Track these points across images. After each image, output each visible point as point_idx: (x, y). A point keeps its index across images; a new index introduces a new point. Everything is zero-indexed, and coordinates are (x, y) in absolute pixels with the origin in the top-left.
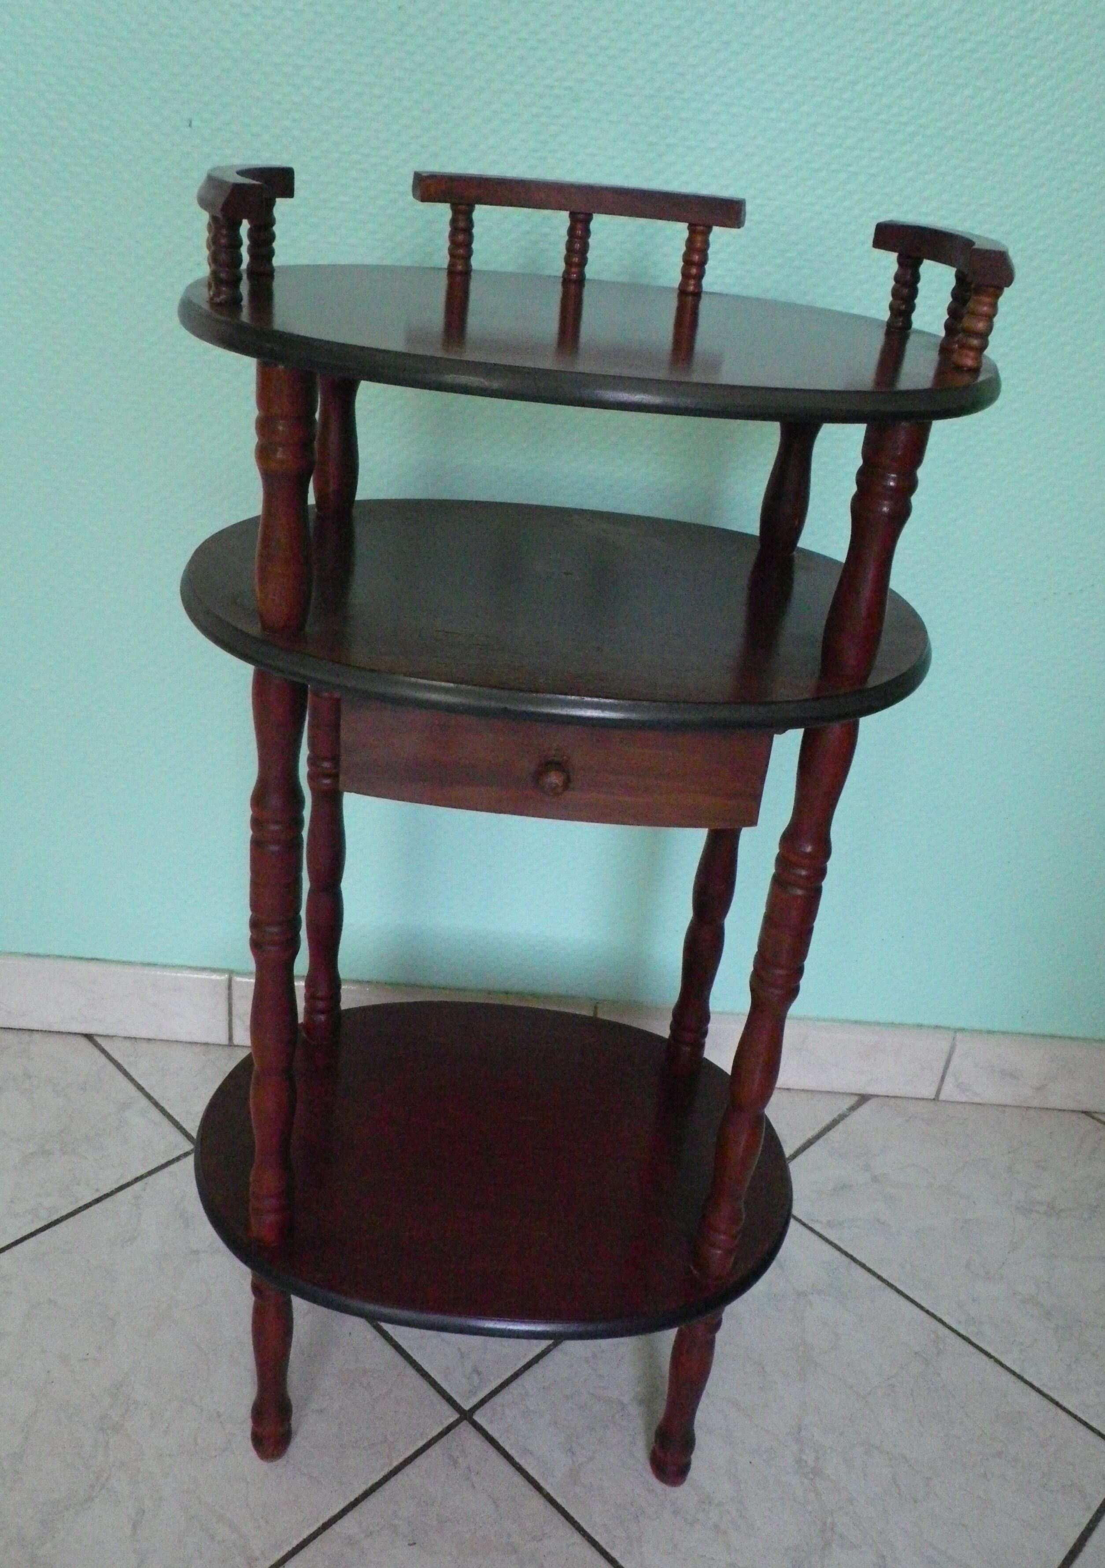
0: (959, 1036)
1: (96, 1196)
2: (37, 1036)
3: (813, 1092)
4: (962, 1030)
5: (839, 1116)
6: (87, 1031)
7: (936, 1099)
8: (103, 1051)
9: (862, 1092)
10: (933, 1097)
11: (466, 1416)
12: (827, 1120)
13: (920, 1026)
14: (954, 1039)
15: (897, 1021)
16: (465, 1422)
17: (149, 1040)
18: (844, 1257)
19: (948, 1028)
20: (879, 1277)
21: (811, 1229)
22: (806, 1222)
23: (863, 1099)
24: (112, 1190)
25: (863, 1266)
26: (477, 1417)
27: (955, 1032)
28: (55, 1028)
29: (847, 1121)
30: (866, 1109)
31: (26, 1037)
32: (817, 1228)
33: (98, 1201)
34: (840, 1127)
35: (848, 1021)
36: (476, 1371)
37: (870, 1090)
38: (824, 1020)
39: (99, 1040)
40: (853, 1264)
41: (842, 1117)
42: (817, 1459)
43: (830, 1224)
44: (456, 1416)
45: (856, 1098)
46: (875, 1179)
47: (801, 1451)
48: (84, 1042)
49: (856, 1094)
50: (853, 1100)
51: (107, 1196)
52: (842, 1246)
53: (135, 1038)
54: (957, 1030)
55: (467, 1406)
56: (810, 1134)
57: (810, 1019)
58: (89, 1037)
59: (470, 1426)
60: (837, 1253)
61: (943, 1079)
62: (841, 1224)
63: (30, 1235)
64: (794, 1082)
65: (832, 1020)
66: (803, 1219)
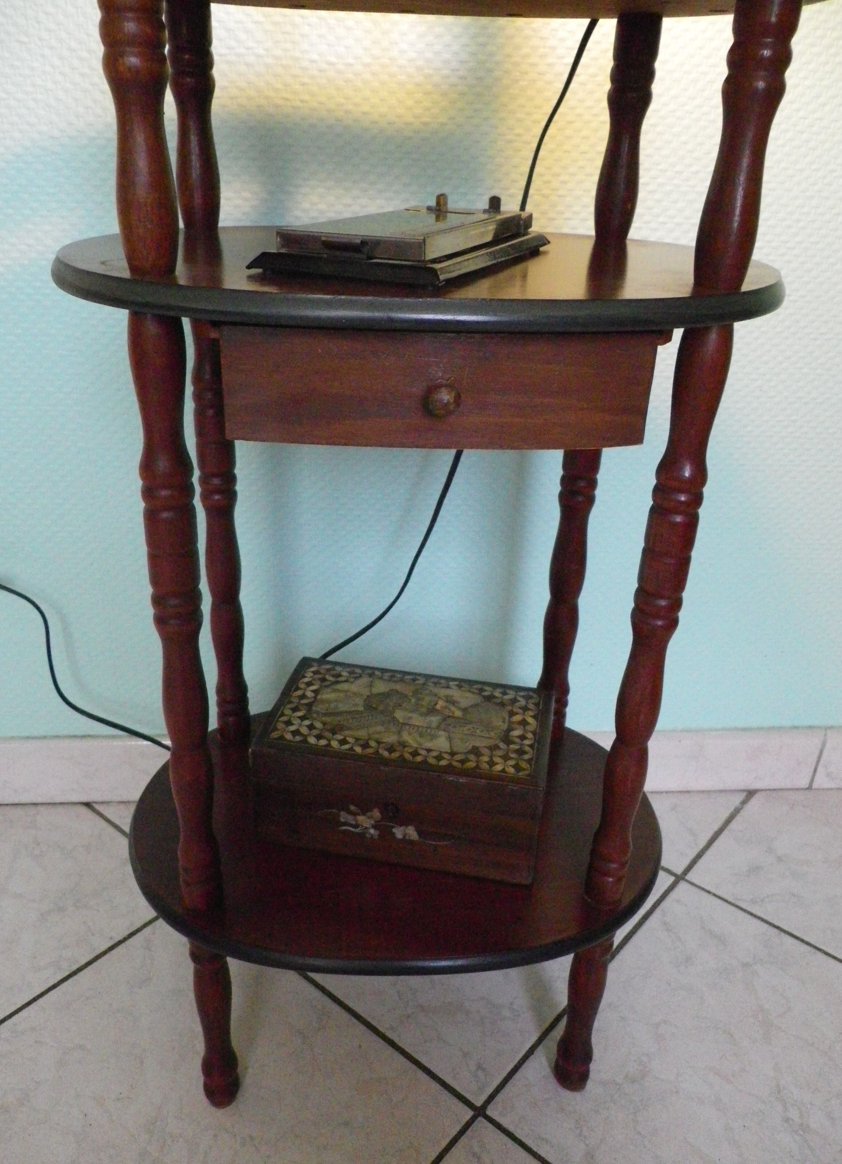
0: (829, 733)
2: (41, 809)
3: (709, 792)
4: (832, 727)
5: (735, 810)
6: (85, 799)
7: (810, 788)
8: (99, 814)
9: (748, 787)
10: (807, 786)
11: (480, 1112)
13: (796, 728)
14: (825, 735)
16: (481, 1119)
19: (820, 728)
21: (741, 909)
22: (733, 901)
23: (751, 794)
24: (124, 936)
25: (790, 934)
26: (489, 1112)
27: (826, 730)
28: (58, 800)
29: (742, 813)
30: (755, 802)
31: (32, 810)
32: (743, 905)
33: (112, 947)
34: (738, 818)
35: (736, 729)
36: (479, 1067)
37: (754, 785)
38: (717, 730)
39: (97, 807)
40: (783, 934)
41: (737, 811)
42: (801, 1116)
43: (754, 902)
44: (470, 1113)
45: (745, 794)
46: (780, 859)
47: (786, 1109)
48: (84, 810)
49: (744, 791)
50: (743, 796)
51: (120, 942)
52: (768, 919)
54: (827, 728)
55: (479, 1103)
56: (716, 827)
57: (706, 730)
58: (88, 805)
59: (485, 1121)
60: (765, 926)
61: (815, 771)
62: (762, 900)
63: (54, 987)
64: (694, 786)
65: (724, 729)
66: (730, 899)
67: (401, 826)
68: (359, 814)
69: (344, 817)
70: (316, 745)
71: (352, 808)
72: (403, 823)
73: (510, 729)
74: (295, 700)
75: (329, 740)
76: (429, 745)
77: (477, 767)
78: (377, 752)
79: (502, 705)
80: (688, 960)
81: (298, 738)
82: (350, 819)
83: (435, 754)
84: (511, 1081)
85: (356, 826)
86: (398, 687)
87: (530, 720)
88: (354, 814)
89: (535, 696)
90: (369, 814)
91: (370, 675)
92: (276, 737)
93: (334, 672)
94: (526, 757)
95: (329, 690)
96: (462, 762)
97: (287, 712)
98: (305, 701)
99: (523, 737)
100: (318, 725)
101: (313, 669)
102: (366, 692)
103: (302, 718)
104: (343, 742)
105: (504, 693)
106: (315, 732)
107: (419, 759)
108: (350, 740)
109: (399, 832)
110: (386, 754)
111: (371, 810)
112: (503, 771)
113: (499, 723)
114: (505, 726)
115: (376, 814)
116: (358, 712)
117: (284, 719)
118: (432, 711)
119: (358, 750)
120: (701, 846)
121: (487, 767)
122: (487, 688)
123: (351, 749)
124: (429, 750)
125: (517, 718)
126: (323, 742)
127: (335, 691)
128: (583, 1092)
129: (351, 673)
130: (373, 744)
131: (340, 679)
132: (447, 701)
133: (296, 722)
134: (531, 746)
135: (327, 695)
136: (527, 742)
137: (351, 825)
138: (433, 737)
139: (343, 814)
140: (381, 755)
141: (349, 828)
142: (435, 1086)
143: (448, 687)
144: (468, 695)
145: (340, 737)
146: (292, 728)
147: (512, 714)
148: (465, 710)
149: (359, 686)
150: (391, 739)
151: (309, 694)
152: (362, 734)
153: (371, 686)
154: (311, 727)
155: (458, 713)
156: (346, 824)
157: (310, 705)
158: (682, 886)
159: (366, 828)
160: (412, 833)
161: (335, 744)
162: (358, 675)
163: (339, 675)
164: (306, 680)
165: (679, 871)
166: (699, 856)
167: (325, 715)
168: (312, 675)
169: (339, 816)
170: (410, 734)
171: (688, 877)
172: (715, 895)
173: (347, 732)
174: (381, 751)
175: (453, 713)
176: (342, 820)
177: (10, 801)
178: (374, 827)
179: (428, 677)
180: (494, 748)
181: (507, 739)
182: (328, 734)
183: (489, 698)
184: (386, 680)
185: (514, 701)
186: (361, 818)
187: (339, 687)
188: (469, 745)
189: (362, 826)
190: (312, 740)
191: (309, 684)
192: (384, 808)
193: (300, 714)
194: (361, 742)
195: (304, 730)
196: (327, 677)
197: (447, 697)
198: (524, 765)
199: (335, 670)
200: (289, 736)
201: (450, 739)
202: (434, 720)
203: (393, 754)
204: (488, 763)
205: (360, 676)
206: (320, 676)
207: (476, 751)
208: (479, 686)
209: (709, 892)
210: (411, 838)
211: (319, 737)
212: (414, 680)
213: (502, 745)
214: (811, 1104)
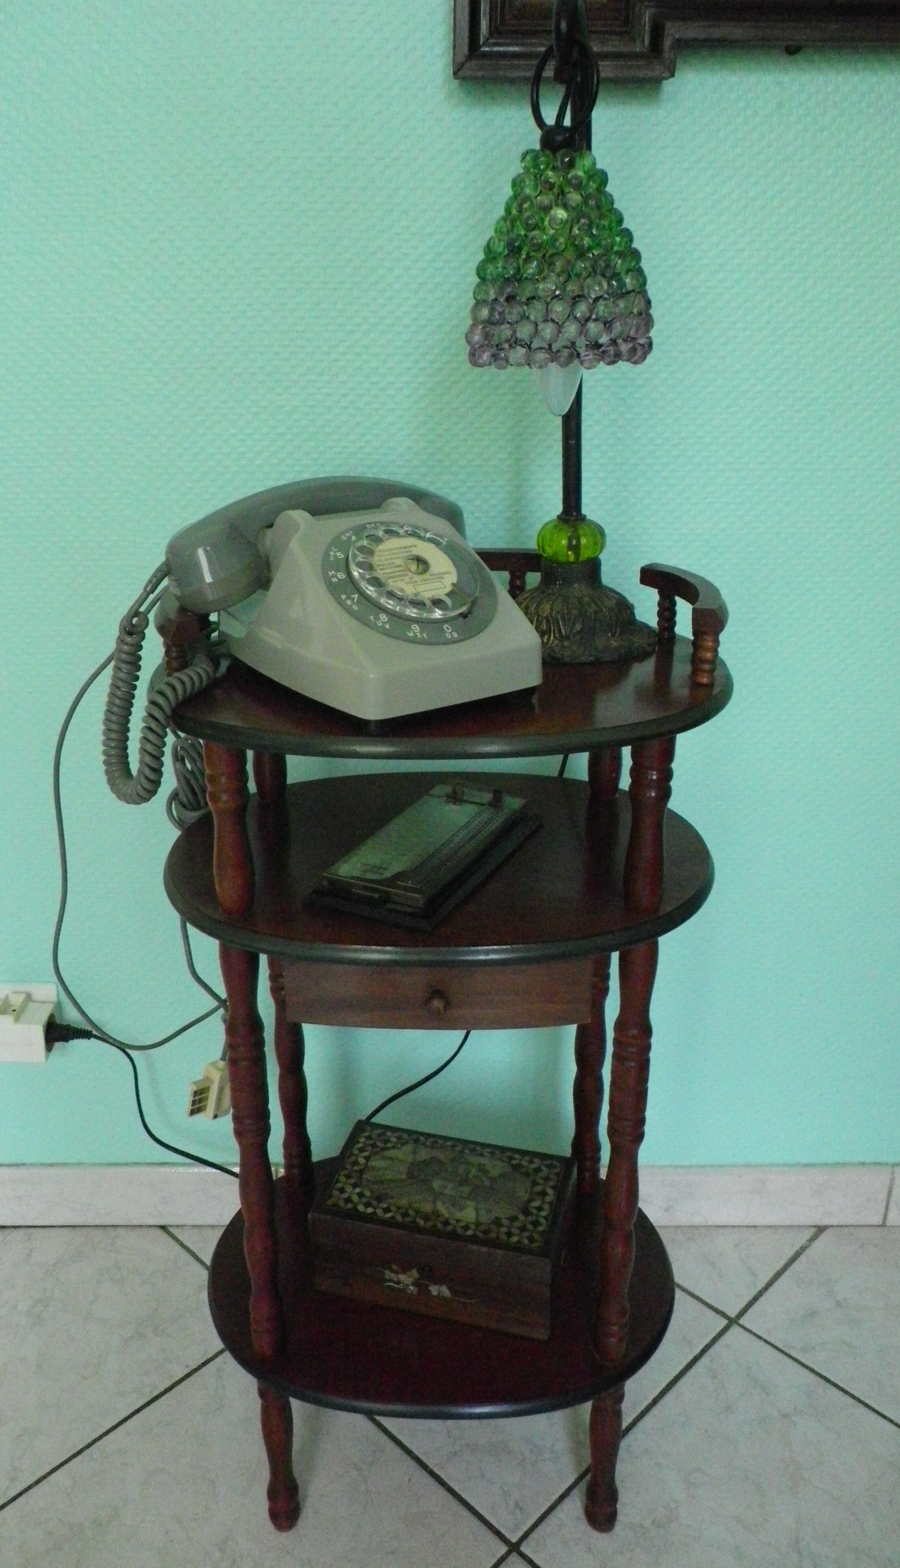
1: (188, 1371)
2: (121, 1231)
3: (775, 1227)
5: (801, 1248)
6: (162, 1222)
7: (884, 1225)
8: (176, 1240)
9: (820, 1224)
10: (881, 1223)
11: (515, 1548)
12: (790, 1254)
13: (863, 1164)
14: (893, 1173)
15: (841, 1161)
16: (515, 1554)
17: (214, 1226)
18: (818, 1379)
19: (888, 1164)
20: (853, 1397)
21: (790, 1356)
22: (783, 1349)
23: (820, 1230)
25: (835, 1385)
26: (523, 1548)
27: (893, 1166)
28: (135, 1223)
29: (808, 1251)
30: (825, 1238)
31: (112, 1233)
32: (794, 1354)
33: (188, 1376)
34: (803, 1258)
35: (799, 1165)
36: (517, 1504)
37: (826, 1222)
38: (778, 1165)
39: (171, 1230)
40: (827, 1385)
41: (803, 1249)
43: (804, 1350)
44: (504, 1549)
45: (814, 1230)
46: (838, 1304)
47: (801, 1561)
48: (160, 1232)
49: (815, 1226)
50: (810, 1232)
51: (194, 1368)
52: (816, 1368)
53: (201, 1226)
55: (514, 1540)
56: (778, 1267)
57: (766, 1166)
58: (163, 1228)
59: (519, 1557)
60: (812, 1376)
61: (887, 1208)
62: (813, 1348)
63: (138, 1411)
64: (759, 1221)
65: (785, 1165)
66: (780, 1346)
67: (436, 1284)
68: (400, 1273)
69: (388, 1274)
70: (365, 1212)
71: (395, 1267)
72: (438, 1281)
73: (530, 1201)
74: (348, 1167)
75: (375, 1208)
76: (458, 1215)
77: (498, 1237)
78: (414, 1222)
79: (527, 1174)
80: (729, 1409)
81: (350, 1206)
82: (393, 1276)
83: (462, 1224)
84: (545, 1520)
85: (398, 1283)
86: (438, 1154)
87: (550, 1191)
88: (397, 1273)
89: (558, 1164)
90: (409, 1273)
91: (416, 1141)
92: (330, 1204)
93: (383, 1137)
94: (541, 1229)
95: (378, 1157)
96: (485, 1232)
97: (343, 1179)
98: (356, 1168)
99: (540, 1209)
100: (367, 1193)
101: (367, 1134)
102: (410, 1159)
103: (355, 1186)
104: (387, 1210)
105: (531, 1162)
106: (365, 1200)
107: (449, 1228)
108: (393, 1208)
109: (434, 1290)
110: (422, 1222)
111: (410, 1270)
112: (519, 1242)
113: (522, 1192)
114: (526, 1197)
115: (415, 1273)
116: (401, 1180)
117: (339, 1185)
118: (465, 1181)
119: (399, 1218)
120: (761, 1285)
121: (506, 1238)
122: (516, 1156)
123: (392, 1218)
124: (458, 1221)
125: (539, 1188)
126: (370, 1210)
127: (384, 1158)
128: (612, 1533)
129: (399, 1138)
130: (411, 1212)
131: (389, 1145)
132: (480, 1170)
133: (349, 1189)
134: (546, 1218)
135: (375, 1163)
136: (544, 1213)
137: (395, 1282)
138: (462, 1208)
139: (387, 1272)
140: (418, 1223)
141: (391, 1284)
142: (475, 1522)
143: (481, 1155)
144: (499, 1163)
145: (384, 1205)
146: (345, 1196)
147: (534, 1183)
148: (492, 1179)
149: (404, 1153)
150: (427, 1208)
151: (362, 1161)
152: (404, 1202)
153: (414, 1153)
154: (361, 1195)
155: (487, 1183)
156: (390, 1281)
157: (361, 1172)
158: (735, 1330)
159: (407, 1285)
160: (445, 1291)
161: (379, 1212)
162: (404, 1141)
163: (388, 1141)
164: (360, 1145)
165: (733, 1314)
166: (755, 1299)
167: (373, 1183)
168: (364, 1140)
169: (384, 1274)
170: (444, 1203)
171: (744, 1321)
172: (766, 1341)
173: (390, 1201)
174: (418, 1220)
175: (483, 1183)
176: (388, 1277)
177: (92, 1223)
178: (413, 1284)
179: (466, 1142)
180: (513, 1219)
181: (526, 1212)
182: (374, 1203)
183: (516, 1168)
184: (428, 1146)
185: (537, 1170)
186: (402, 1277)
187: (388, 1153)
188: (493, 1216)
189: (404, 1283)
190: (361, 1208)
191: (362, 1150)
192: (421, 1270)
193: (352, 1181)
194: (401, 1211)
195: (355, 1198)
196: (378, 1144)
197: (480, 1165)
198: (536, 1236)
199: (385, 1135)
200: (342, 1203)
201: (477, 1210)
202: (466, 1190)
203: (428, 1223)
204: (506, 1233)
205: (407, 1142)
206: (372, 1142)
207: (497, 1222)
208: (509, 1154)
209: (759, 1337)
210: (445, 1295)
211: (367, 1205)
212: (453, 1146)
213: (522, 1217)
214: (826, 1557)
